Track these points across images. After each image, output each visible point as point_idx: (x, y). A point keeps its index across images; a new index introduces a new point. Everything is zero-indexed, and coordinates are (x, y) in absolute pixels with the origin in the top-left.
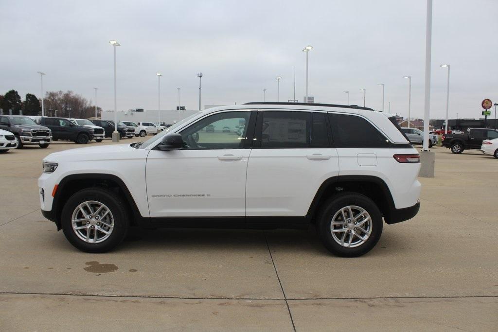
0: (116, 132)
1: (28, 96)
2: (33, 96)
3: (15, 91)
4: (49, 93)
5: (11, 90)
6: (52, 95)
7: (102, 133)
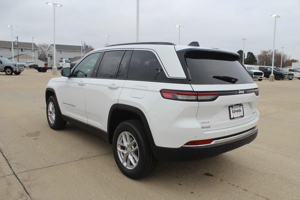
0: (272, 75)
1: (249, 53)
2: (252, 53)
3: (242, 50)
4: (263, 51)
5: (240, 50)
6: (265, 52)
7: (262, 75)
